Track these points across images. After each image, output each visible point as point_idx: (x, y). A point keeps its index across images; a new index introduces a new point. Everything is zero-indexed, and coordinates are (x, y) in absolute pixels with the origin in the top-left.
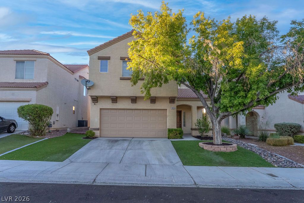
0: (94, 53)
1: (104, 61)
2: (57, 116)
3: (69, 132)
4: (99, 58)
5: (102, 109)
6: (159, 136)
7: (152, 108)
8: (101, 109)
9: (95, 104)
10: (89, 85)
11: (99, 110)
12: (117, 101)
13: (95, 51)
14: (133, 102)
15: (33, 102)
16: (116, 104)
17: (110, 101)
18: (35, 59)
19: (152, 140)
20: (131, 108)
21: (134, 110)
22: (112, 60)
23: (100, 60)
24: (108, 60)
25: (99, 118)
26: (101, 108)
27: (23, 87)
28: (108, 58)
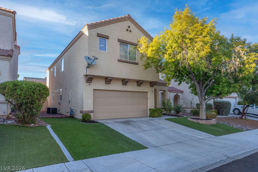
0: (93, 28)
1: (103, 40)
4: (99, 36)
5: (96, 90)
8: (94, 90)
9: (89, 84)
12: (110, 82)
13: (94, 26)
15: (4, 77)
16: (109, 85)
17: (103, 82)
20: (122, 90)
21: (123, 92)
22: (110, 40)
23: (99, 38)
24: (107, 40)
28: (107, 37)
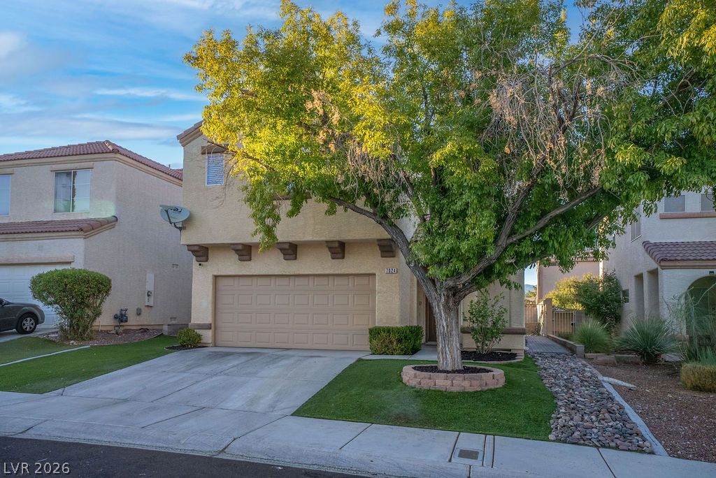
0: (193, 140)
1: (215, 158)
2: (148, 295)
3: (167, 334)
4: (204, 152)
5: (220, 278)
6: (354, 348)
7: (337, 272)
8: (216, 277)
9: (200, 265)
10: (180, 218)
11: (210, 280)
12: (250, 254)
13: (194, 134)
14: (287, 257)
15: (78, 265)
16: (249, 262)
18: (90, 164)
19: (312, 355)
21: (292, 279)
23: (206, 156)
24: (223, 155)
25: (210, 298)
26: (216, 274)
27: (58, 231)
